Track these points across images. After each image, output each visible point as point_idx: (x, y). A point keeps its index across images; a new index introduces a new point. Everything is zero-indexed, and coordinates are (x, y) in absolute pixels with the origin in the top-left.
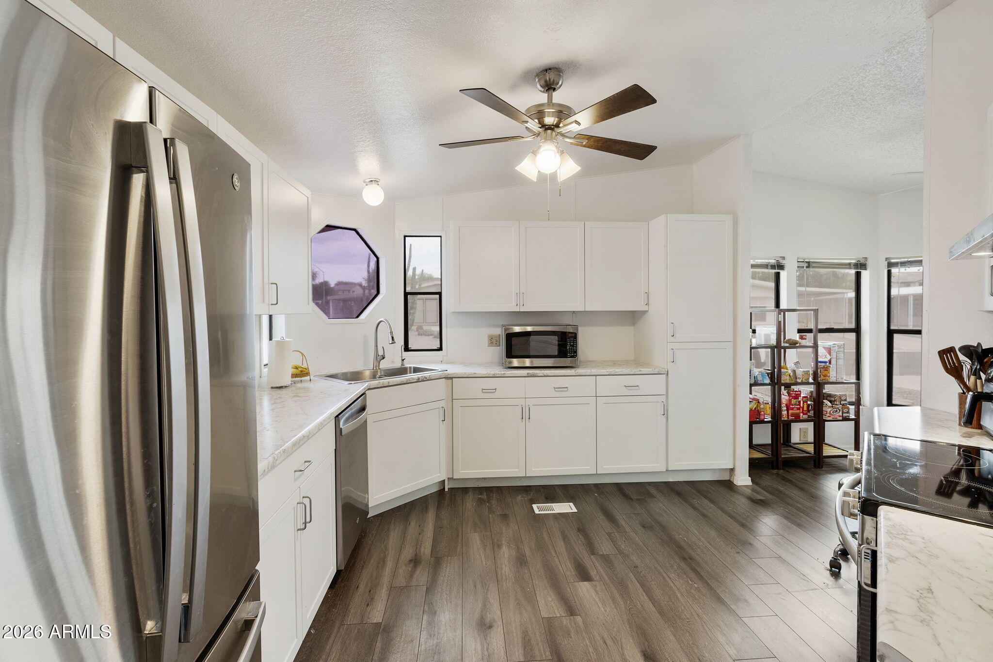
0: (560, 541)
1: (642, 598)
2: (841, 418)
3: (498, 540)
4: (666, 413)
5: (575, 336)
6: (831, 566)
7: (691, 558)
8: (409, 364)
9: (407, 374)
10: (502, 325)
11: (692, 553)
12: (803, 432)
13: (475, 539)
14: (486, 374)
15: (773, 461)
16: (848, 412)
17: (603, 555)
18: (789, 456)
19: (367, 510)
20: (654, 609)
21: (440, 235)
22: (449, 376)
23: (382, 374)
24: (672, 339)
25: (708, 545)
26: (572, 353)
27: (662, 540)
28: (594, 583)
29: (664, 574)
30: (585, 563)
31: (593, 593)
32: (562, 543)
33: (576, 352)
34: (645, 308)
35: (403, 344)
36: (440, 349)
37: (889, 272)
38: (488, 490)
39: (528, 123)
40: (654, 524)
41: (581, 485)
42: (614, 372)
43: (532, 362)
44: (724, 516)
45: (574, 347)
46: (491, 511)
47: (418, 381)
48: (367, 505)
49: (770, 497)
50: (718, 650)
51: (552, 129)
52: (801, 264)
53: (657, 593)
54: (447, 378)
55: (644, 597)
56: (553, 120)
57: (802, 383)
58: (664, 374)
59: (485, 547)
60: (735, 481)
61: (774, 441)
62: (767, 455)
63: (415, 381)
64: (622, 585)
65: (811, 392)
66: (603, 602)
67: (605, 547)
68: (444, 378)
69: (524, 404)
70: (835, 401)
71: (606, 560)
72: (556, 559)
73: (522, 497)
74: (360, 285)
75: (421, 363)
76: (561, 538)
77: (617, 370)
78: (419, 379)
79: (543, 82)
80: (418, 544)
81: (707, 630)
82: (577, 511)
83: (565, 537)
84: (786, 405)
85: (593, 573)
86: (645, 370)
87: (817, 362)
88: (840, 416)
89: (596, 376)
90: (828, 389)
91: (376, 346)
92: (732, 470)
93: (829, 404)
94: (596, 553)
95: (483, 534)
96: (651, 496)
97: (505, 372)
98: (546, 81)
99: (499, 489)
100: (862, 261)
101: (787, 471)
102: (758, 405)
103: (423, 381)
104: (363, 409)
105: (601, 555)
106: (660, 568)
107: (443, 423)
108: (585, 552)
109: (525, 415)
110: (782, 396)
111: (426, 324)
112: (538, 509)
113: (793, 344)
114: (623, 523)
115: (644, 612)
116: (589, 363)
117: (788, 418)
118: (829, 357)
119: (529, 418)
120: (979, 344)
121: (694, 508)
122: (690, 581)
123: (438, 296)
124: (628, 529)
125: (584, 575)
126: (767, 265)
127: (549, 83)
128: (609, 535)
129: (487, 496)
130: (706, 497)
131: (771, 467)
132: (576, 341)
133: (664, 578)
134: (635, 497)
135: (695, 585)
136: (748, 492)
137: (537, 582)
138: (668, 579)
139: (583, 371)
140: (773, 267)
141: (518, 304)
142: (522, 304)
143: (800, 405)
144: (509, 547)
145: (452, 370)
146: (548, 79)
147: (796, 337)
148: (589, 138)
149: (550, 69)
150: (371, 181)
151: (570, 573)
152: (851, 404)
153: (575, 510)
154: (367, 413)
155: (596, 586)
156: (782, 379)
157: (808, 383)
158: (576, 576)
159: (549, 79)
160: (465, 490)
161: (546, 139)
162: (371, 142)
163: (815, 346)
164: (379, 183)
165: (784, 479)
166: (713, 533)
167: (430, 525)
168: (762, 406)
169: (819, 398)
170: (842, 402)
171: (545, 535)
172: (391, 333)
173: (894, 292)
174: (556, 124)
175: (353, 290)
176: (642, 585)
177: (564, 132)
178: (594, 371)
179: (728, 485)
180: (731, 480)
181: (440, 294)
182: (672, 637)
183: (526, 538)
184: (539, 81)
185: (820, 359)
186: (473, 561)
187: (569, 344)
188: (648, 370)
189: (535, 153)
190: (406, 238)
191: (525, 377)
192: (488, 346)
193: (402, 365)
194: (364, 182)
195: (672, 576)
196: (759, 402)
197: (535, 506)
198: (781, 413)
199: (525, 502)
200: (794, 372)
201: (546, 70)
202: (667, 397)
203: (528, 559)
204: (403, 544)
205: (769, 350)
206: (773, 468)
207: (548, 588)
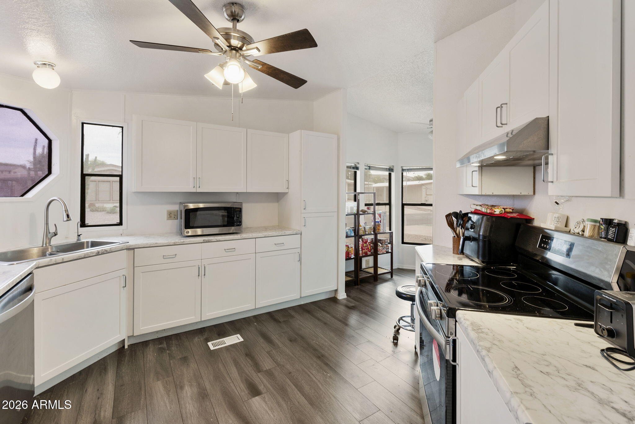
0: (233, 368)
1: (297, 396)
2: (385, 252)
3: (180, 382)
4: (300, 260)
5: (240, 210)
6: (394, 340)
7: (323, 356)
8: (86, 238)
9: (84, 248)
10: (180, 203)
11: (323, 352)
12: (367, 262)
13: (158, 387)
14: (167, 243)
15: (355, 281)
16: (388, 249)
17: (266, 371)
18: (363, 277)
19: (33, 390)
20: (306, 402)
21: (121, 126)
22: (131, 247)
23: (54, 250)
24: (303, 211)
25: (331, 343)
26: (238, 223)
27: (303, 347)
28: (263, 395)
29: (309, 373)
30: (254, 381)
31: (264, 405)
32: (235, 370)
33: (241, 222)
34: (286, 191)
35: (79, 220)
36: (120, 224)
37: (402, 173)
38: (168, 339)
39: (219, 40)
40: (297, 337)
41: (244, 319)
42: (268, 235)
43: (203, 231)
44: (336, 321)
45: (239, 218)
46: (171, 356)
47: (98, 254)
48: (33, 385)
49: (357, 303)
50: (350, 418)
51: (237, 51)
52: (367, 167)
53: (307, 388)
54: (128, 249)
55: (299, 395)
56: (237, 43)
57: (369, 234)
58: (299, 234)
59: (168, 392)
60: (338, 297)
61: (356, 269)
62: (352, 278)
63: (95, 254)
64: (282, 391)
65: (372, 239)
66: (271, 409)
67: (267, 364)
68: (126, 249)
69: (200, 264)
70: (383, 243)
71: (269, 374)
72: (232, 385)
73: (199, 338)
74: (24, 167)
75: (100, 237)
76: (233, 365)
77: (270, 233)
78: (98, 252)
79: (229, 12)
80: (97, 409)
81: (341, 405)
82: (243, 340)
83: (236, 364)
84: (361, 247)
85: (261, 388)
86: (288, 232)
87: (375, 222)
88: (385, 251)
89: (255, 238)
90: (380, 237)
91: (47, 224)
92: (336, 291)
93: (381, 245)
94: (261, 370)
95: (166, 381)
96: (293, 317)
97: (185, 240)
98: (232, 12)
99: (178, 336)
100: (392, 168)
101: (362, 286)
102: (348, 249)
103: (103, 254)
104: (30, 289)
105: (265, 371)
106: (305, 369)
107: (124, 289)
108: (253, 371)
109: (201, 272)
110: (360, 242)
111: (98, 202)
112: (213, 345)
113: (364, 212)
114: (277, 341)
115: (300, 407)
116: (251, 229)
117: (362, 255)
118: (380, 219)
119: (205, 275)
120: (461, 211)
121: (319, 319)
122: (325, 373)
123: (118, 179)
124: (280, 345)
125: (255, 391)
126: (351, 167)
127: (234, 14)
128: (268, 353)
129: (167, 345)
130: (323, 310)
131: (354, 285)
132: (241, 214)
133: (309, 376)
134: (281, 320)
135: (328, 375)
136: (345, 302)
137: (218, 410)
138: (312, 376)
139: (246, 235)
140: (354, 168)
141: (195, 186)
142: (198, 186)
143: (367, 247)
144: (191, 386)
145: (133, 241)
146: (233, 11)
147: (365, 208)
148: (263, 64)
149: (235, 3)
150: (45, 64)
151: (244, 393)
152: (389, 243)
153: (242, 340)
154: (34, 292)
155: (264, 397)
156: (360, 232)
157: (371, 234)
158: (249, 394)
159: (235, 11)
160: (145, 344)
161: (231, 57)
162: (46, 22)
163: (374, 214)
164: (54, 68)
165: (362, 291)
166: (332, 335)
167: (110, 386)
168: (350, 249)
169: (376, 242)
170: (386, 243)
171: (221, 366)
172: (66, 211)
173: (404, 183)
174: (240, 47)
175: (15, 171)
176: (296, 386)
177: (245, 55)
178: (255, 235)
179: (333, 300)
180: (336, 296)
181: (121, 177)
182: (321, 420)
183: (205, 374)
184: (226, 10)
185: (376, 221)
186: (157, 409)
187: (236, 216)
188: (289, 232)
189: (222, 66)
190: (84, 125)
191: (201, 243)
192: (167, 220)
193: (78, 240)
194: (35, 64)
195: (314, 372)
196: (348, 247)
197: (210, 344)
198: (359, 252)
199: (201, 342)
200: (365, 228)
201: (233, 4)
202: (301, 249)
203: (209, 391)
204: (78, 414)
205: (353, 216)
206: (355, 285)
207: (228, 412)
